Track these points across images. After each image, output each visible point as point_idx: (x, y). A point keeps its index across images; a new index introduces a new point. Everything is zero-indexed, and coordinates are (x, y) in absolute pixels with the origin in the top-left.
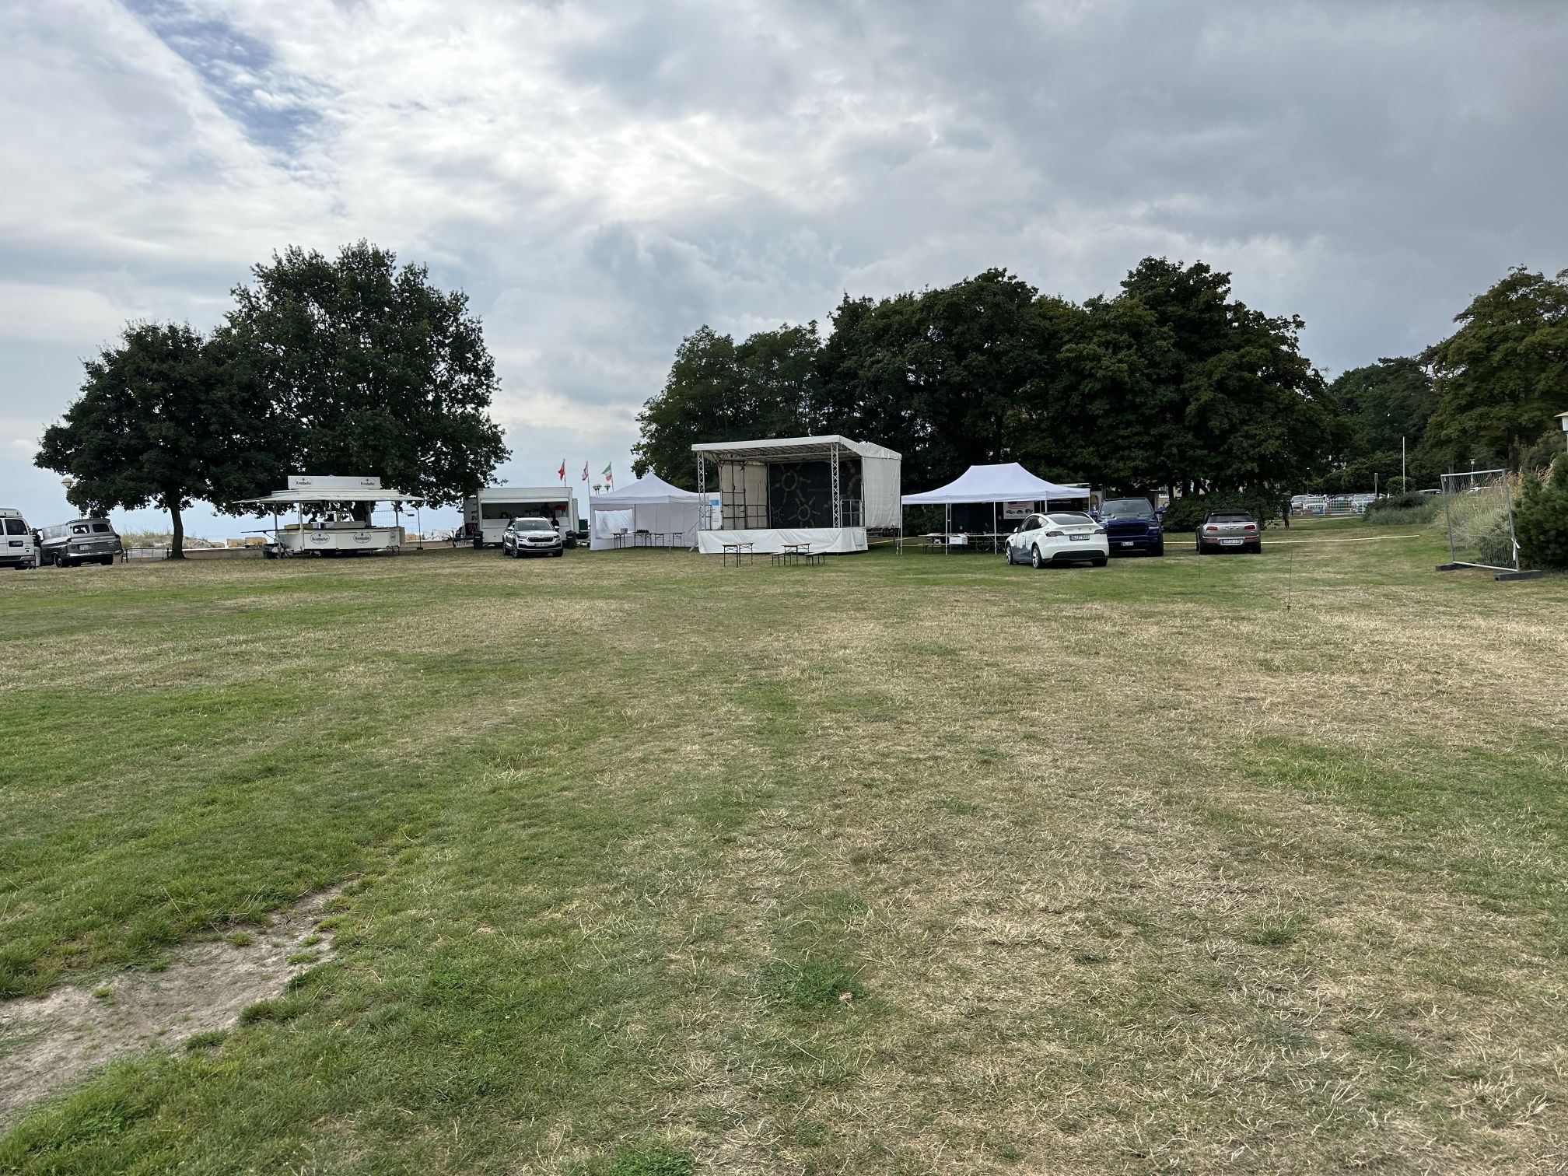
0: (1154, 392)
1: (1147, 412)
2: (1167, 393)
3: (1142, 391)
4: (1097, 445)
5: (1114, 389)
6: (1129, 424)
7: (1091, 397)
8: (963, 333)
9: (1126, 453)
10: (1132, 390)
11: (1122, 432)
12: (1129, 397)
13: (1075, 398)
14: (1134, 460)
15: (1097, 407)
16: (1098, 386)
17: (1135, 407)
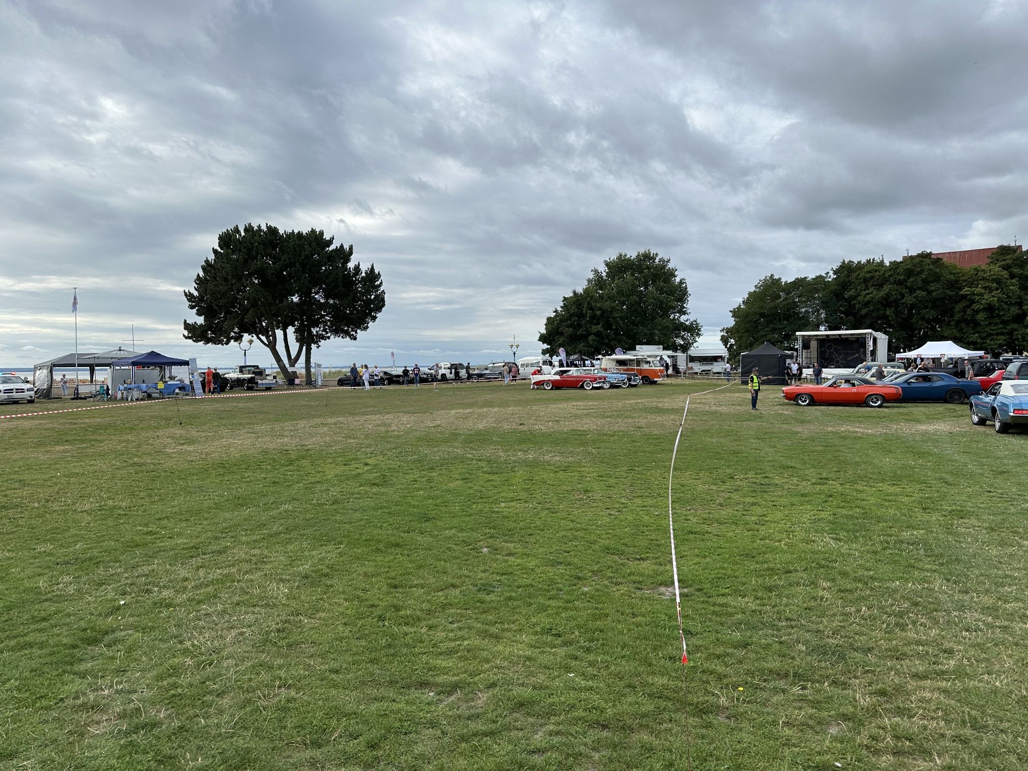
0: (1009, 310)
1: (1006, 319)
2: (1015, 310)
3: (1003, 309)
4: (980, 333)
5: (990, 308)
6: (996, 324)
7: (978, 311)
8: (913, 282)
9: (995, 337)
10: (998, 309)
11: (993, 328)
12: (997, 312)
13: (969, 311)
14: (999, 340)
15: (981, 316)
16: (982, 307)
17: (999, 316)
